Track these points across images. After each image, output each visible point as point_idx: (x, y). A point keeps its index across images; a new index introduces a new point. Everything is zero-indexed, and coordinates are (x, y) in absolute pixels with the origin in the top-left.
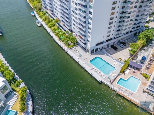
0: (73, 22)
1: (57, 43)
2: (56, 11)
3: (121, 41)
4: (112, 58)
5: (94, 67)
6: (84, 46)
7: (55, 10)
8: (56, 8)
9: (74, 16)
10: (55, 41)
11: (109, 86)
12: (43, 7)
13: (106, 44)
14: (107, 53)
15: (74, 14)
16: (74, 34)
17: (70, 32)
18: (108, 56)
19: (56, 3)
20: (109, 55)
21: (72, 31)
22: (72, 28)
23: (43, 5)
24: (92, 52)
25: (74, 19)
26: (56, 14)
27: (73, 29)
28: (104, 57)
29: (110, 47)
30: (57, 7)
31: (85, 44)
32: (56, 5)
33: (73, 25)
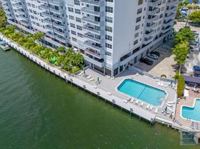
0: (70, 29)
1: (48, 71)
2: (35, 20)
3: (150, 51)
4: (151, 76)
5: (129, 97)
6: (99, 65)
7: (32, 20)
8: (35, 15)
9: (72, 17)
10: (43, 68)
11: (170, 126)
12: (9, 21)
13: (132, 57)
14: (140, 71)
15: (73, 14)
16: (75, 49)
17: (67, 48)
18: (143, 75)
19: (33, 6)
20: (144, 72)
21: (70, 46)
22: (71, 39)
23: (9, 17)
24: (116, 73)
25: (74, 22)
26: (34, 26)
27: (72, 42)
28: (137, 77)
29: (138, 62)
30: (35, 13)
31: (101, 60)
32: (33, 9)
33: (71, 35)
